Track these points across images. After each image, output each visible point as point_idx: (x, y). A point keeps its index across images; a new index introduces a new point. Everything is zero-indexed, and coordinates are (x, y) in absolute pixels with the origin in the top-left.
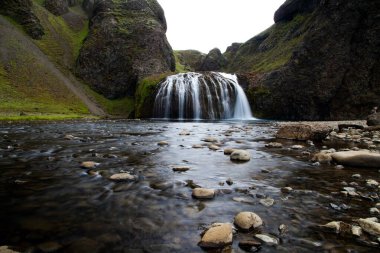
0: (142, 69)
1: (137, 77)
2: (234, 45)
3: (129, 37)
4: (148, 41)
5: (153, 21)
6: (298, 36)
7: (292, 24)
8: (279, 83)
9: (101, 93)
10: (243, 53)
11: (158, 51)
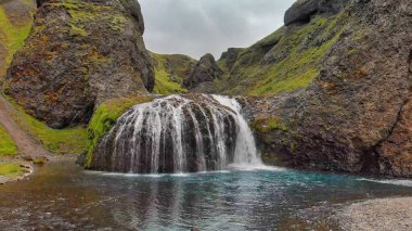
0: (102, 87)
1: (95, 98)
2: (231, 50)
3: (85, 41)
4: (114, 47)
5: (122, 19)
6: (319, 44)
7: (309, 27)
8: (300, 115)
9: (41, 119)
10: (243, 63)
11: (129, 62)
